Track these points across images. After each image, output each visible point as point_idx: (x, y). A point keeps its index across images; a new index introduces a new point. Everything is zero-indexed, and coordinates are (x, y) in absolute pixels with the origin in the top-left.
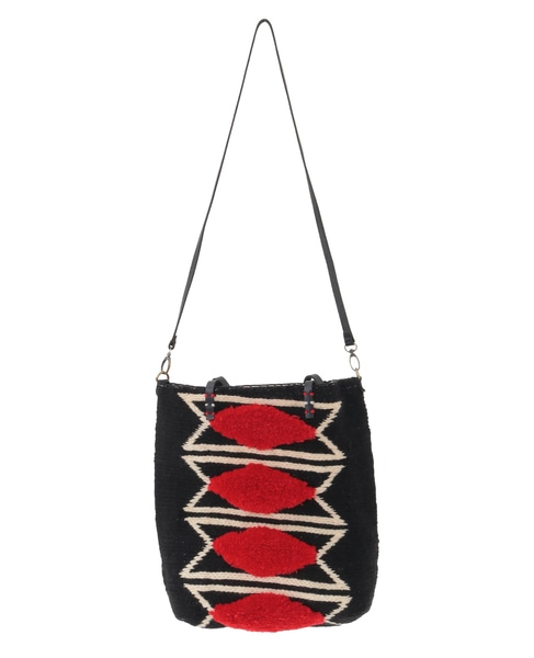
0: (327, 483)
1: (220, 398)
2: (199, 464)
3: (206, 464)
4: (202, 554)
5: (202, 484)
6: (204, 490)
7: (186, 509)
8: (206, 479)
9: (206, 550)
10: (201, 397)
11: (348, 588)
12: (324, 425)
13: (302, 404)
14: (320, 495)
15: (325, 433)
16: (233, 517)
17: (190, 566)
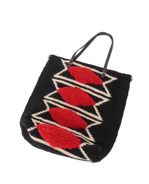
0: (101, 103)
1: (74, 63)
2: (57, 83)
3: (60, 83)
4: (44, 112)
5: (55, 89)
6: (55, 92)
7: (45, 97)
8: (58, 88)
9: (46, 111)
10: (68, 62)
11: (94, 141)
12: (107, 82)
13: (101, 73)
14: (97, 107)
15: (107, 85)
16: (61, 104)
17: (37, 114)
